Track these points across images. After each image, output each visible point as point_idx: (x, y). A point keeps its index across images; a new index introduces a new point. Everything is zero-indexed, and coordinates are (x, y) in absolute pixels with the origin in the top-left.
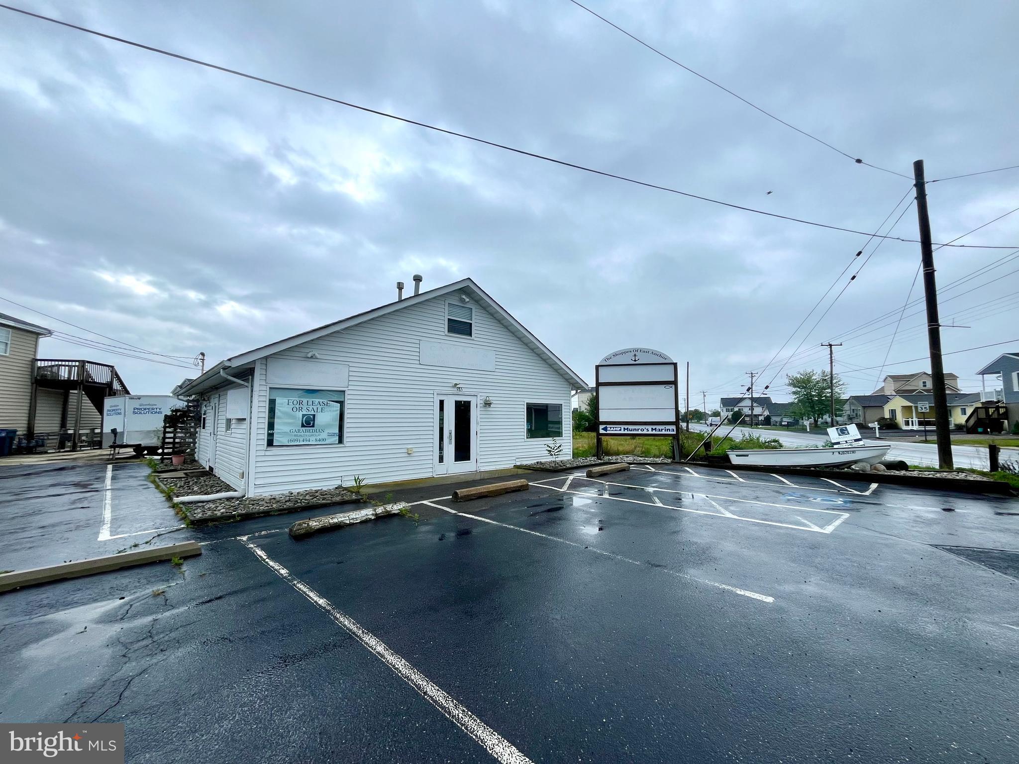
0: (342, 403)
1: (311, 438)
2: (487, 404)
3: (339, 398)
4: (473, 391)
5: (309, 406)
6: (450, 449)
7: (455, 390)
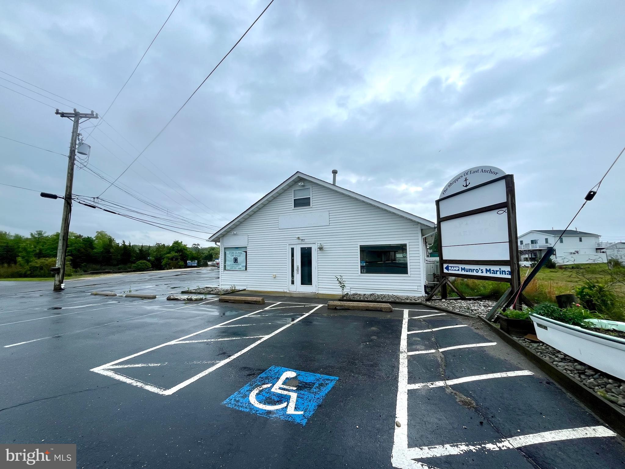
0: (246, 252)
1: (237, 268)
2: (321, 248)
3: (244, 249)
4: (312, 241)
5: (236, 253)
6: (298, 277)
7: (300, 242)
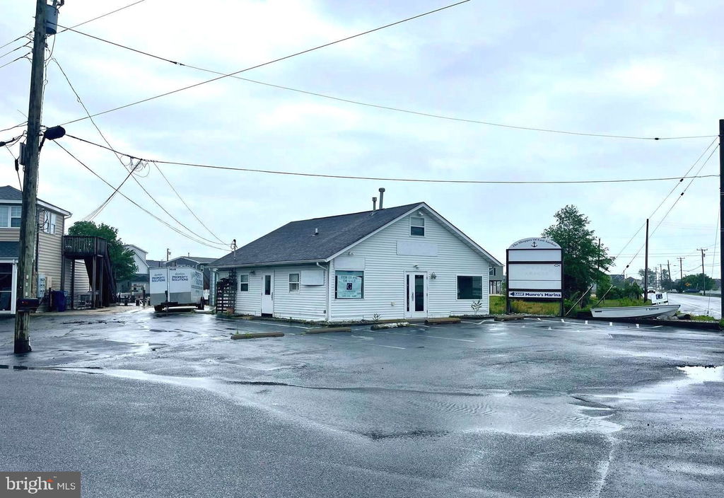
0: (362, 277)
1: (351, 295)
2: (433, 277)
3: (361, 274)
4: (424, 269)
5: (350, 279)
6: (413, 304)
7: (415, 269)
